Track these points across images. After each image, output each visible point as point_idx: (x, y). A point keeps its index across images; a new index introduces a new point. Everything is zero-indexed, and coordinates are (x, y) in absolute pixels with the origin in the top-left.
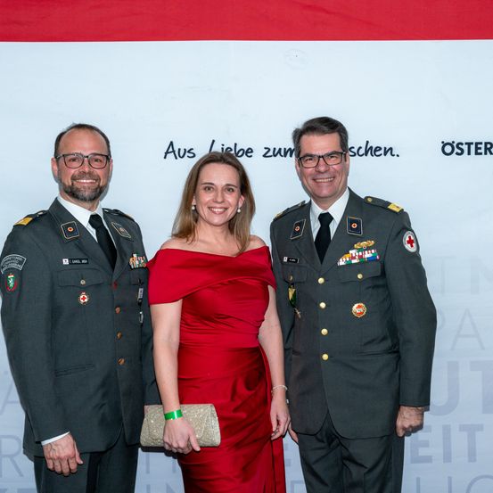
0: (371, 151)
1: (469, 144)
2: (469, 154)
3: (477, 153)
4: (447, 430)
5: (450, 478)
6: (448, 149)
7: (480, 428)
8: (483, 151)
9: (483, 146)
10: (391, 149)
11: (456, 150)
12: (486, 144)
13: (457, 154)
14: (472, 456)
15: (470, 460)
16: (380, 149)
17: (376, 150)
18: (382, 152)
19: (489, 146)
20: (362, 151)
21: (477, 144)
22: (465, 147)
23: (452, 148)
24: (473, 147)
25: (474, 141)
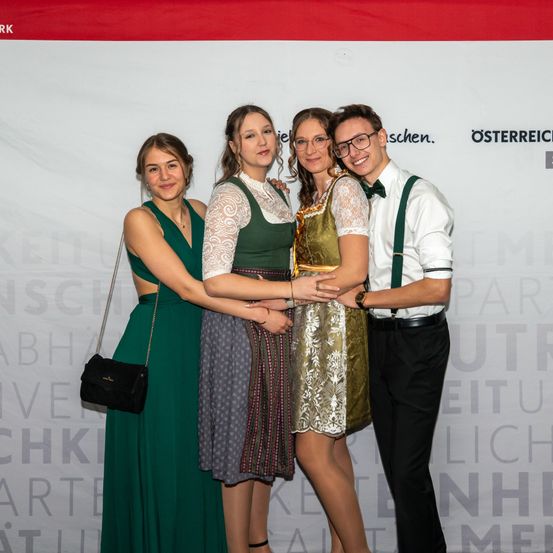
0: (409, 137)
1: (496, 133)
2: (496, 141)
3: (503, 141)
4: (474, 385)
5: (477, 428)
6: (478, 137)
7: (504, 383)
8: (508, 138)
9: (508, 134)
10: (427, 136)
11: (485, 138)
12: (511, 132)
13: (486, 141)
14: (496, 407)
15: (495, 412)
16: (418, 136)
17: (414, 137)
18: (419, 138)
19: (514, 134)
20: (401, 138)
21: (503, 132)
22: (493, 135)
23: (481, 136)
24: (500, 135)
25: (501, 130)
